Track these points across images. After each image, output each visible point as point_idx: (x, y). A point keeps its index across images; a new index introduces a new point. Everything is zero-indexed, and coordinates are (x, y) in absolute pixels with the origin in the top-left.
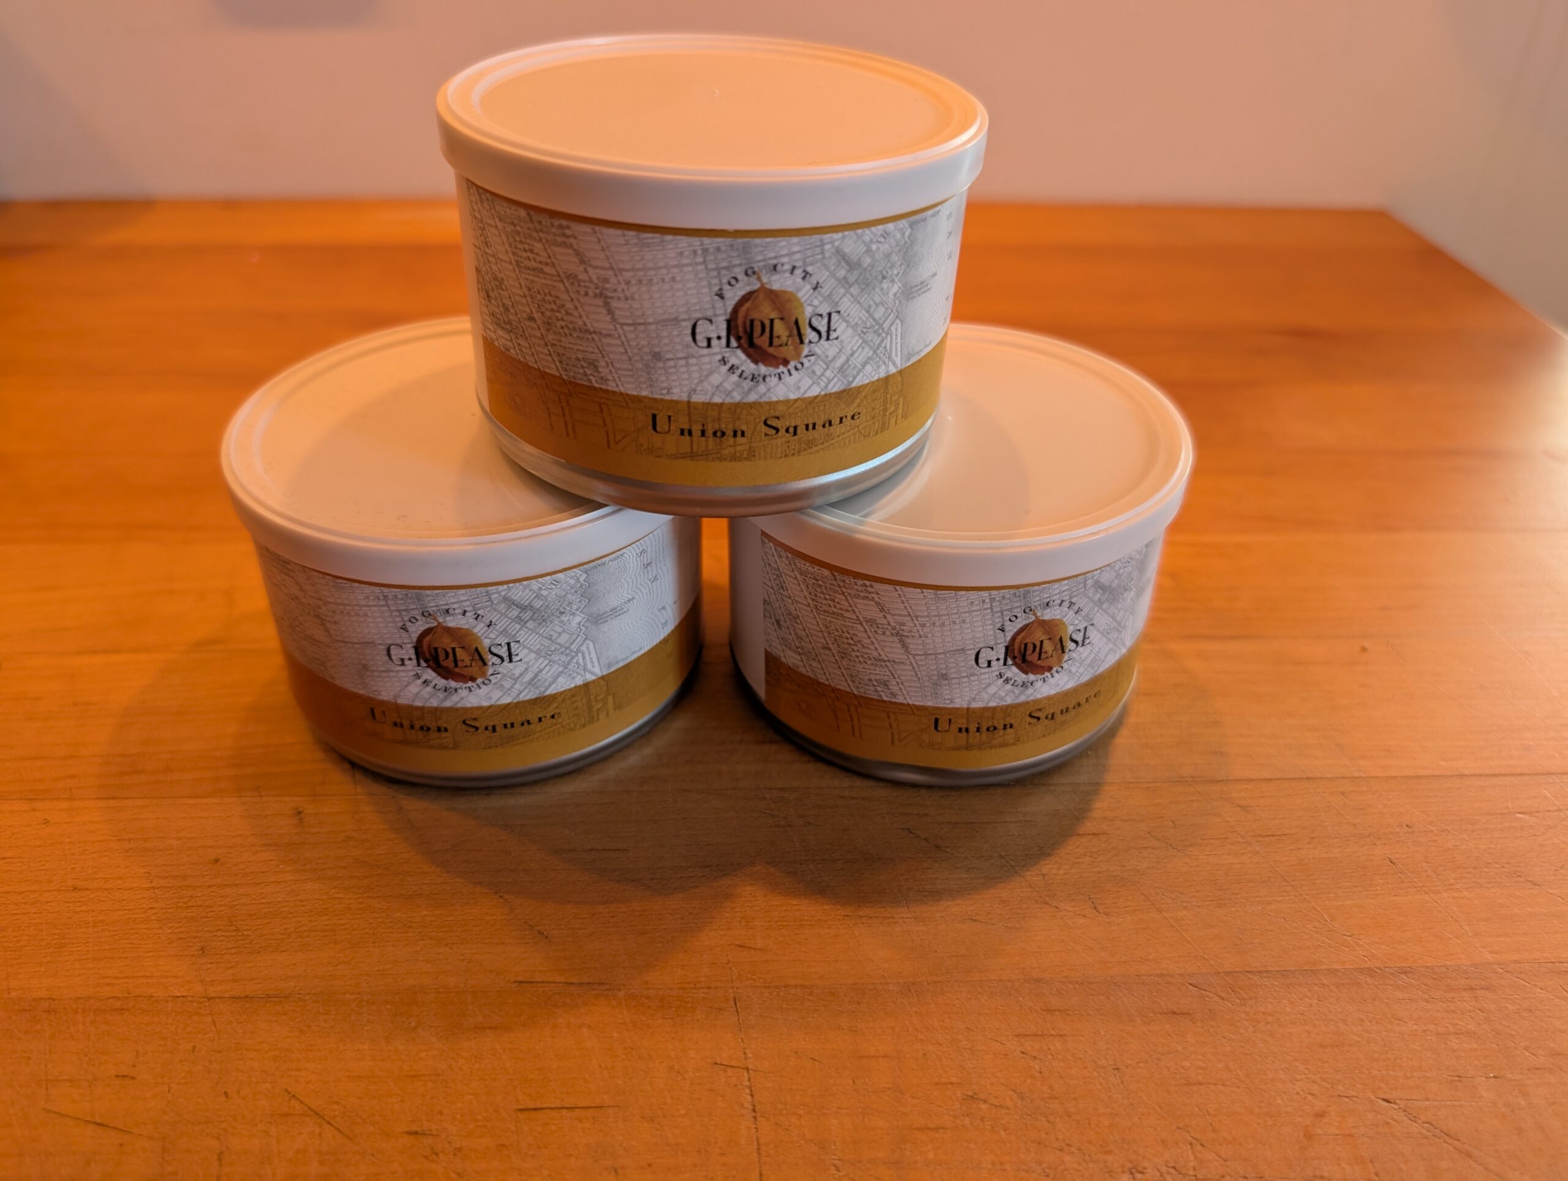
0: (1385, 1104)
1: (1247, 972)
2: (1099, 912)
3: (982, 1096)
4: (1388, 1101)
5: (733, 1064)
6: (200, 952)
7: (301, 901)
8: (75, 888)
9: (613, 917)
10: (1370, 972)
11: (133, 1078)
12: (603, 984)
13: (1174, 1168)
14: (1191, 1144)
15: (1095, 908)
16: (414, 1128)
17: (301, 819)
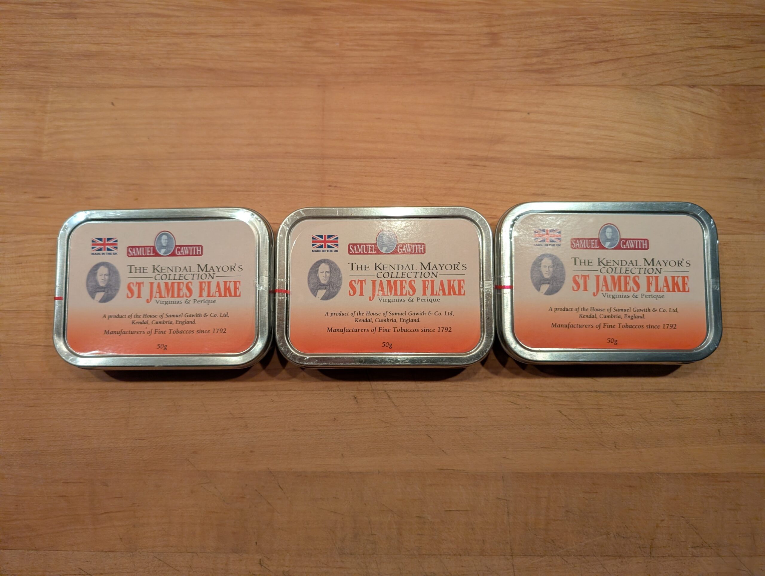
0: (683, 518)
1: (657, 473)
2: (616, 448)
3: (570, 511)
4: (683, 517)
5: (503, 498)
6: (342, 456)
7: (367, 437)
8: (294, 430)
9: (465, 445)
10: (695, 475)
11: (338, 498)
12: (464, 470)
13: (618, 534)
14: (624, 527)
15: (615, 447)
16: (418, 515)
17: (357, 401)
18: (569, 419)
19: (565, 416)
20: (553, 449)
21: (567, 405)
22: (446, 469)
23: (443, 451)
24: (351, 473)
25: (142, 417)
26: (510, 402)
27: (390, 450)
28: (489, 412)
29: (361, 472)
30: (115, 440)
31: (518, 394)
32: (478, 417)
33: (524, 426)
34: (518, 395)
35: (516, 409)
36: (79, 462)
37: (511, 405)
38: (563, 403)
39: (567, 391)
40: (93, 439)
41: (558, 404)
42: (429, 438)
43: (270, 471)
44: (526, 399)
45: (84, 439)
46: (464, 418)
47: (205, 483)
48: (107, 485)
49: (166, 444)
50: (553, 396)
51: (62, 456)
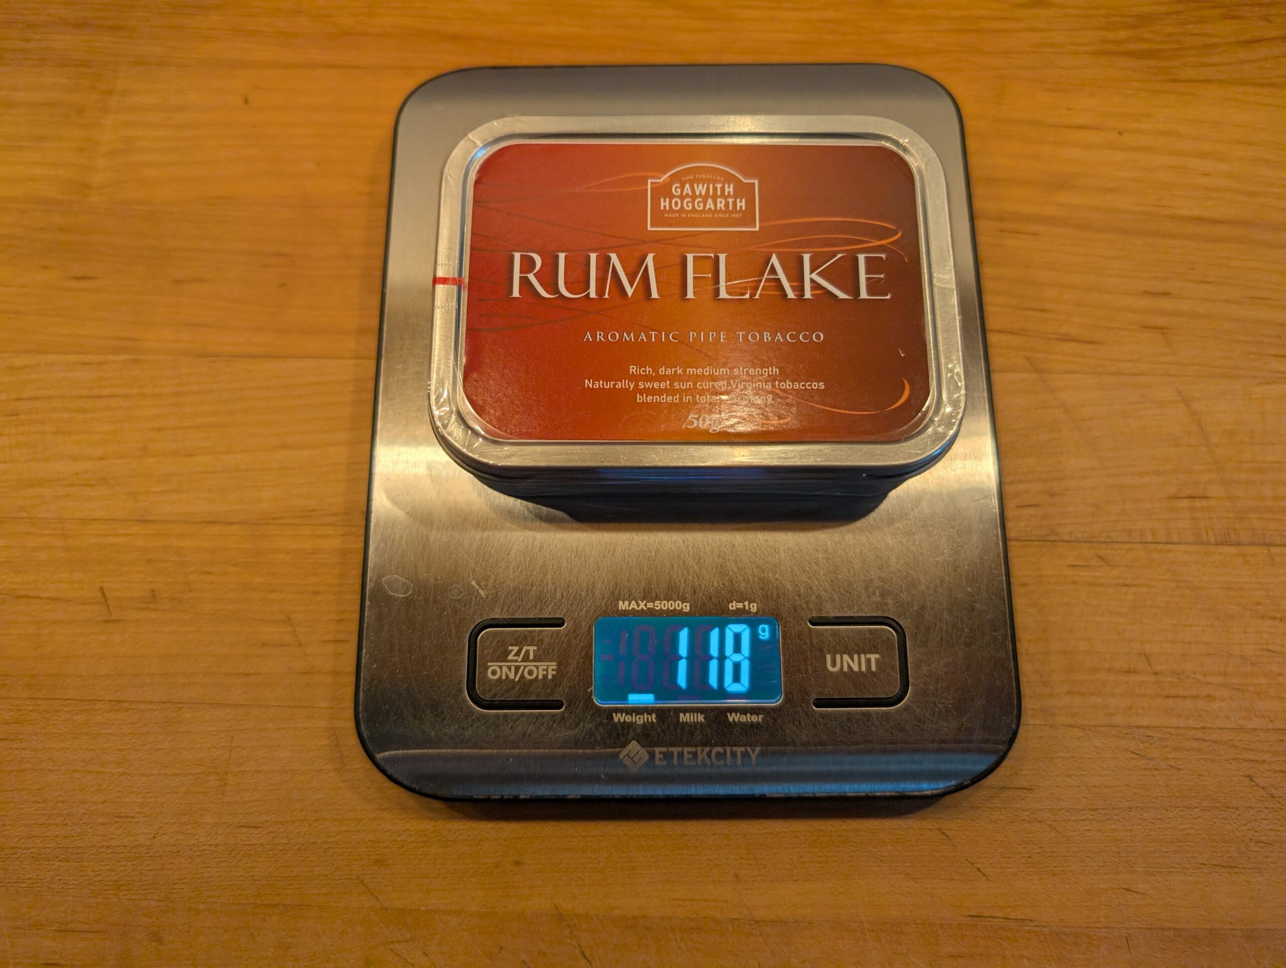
18: (1272, 796)
19: (1263, 788)
20: (1243, 871)
21: (1264, 761)
22: (988, 917)
23: (979, 870)
24: (756, 922)
25: (259, 772)
26: (1132, 752)
27: (851, 866)
28: (1082, 775)
29: (781, 921)
30: (189, 827)
31: (1149, 733)
32: (1059, 786)
33: (1168, 811)
34: (1149, 736)
35: (1146, 769)
36: (99, 878)
37: (1134, 759)
38: (1254, 758)
39: (1262, 729)
40: (138, 822)
41: (1243, 760)
42: (944, 837)
43: (561, 914)
44: (1167, 746)
45: (117, 822)
46: (1025, 791)
47: (399, 942)
48: (160, 941)
49: (312, 841)
50: (1229, 740)
51: (58, 863)
